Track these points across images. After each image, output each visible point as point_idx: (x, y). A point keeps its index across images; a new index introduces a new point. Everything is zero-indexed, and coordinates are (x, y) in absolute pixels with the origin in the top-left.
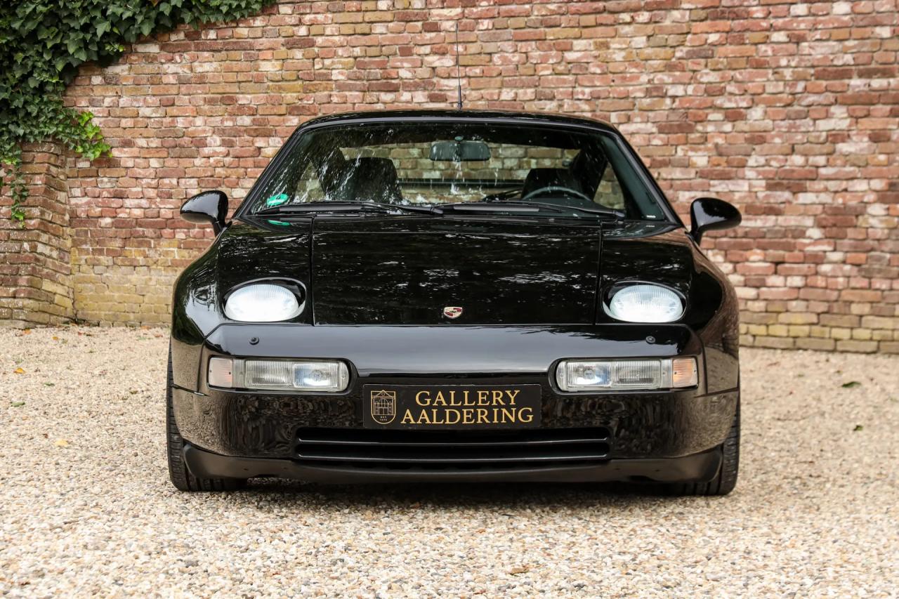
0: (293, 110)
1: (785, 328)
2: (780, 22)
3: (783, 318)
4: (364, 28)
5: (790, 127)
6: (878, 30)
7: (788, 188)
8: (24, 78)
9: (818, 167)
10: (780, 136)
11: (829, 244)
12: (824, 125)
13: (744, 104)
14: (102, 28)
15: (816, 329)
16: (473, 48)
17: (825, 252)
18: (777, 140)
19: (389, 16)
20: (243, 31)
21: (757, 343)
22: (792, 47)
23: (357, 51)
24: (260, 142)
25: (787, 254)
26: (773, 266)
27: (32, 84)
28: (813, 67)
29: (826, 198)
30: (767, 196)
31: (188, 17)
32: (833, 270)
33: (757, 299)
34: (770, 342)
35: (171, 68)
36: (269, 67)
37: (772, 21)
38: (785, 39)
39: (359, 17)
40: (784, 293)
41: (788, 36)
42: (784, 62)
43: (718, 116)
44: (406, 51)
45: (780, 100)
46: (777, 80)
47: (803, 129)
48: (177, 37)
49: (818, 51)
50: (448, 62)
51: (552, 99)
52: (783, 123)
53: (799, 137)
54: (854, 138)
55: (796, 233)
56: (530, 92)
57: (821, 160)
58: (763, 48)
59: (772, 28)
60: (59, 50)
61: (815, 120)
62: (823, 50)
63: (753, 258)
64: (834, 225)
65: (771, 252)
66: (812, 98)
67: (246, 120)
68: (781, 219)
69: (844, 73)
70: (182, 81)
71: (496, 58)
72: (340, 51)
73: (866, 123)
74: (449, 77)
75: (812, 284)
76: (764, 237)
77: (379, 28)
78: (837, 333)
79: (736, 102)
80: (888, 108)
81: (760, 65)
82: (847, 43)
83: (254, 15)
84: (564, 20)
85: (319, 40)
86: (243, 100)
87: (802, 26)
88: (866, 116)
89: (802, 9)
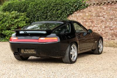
0: (90, 19)
4: (96, 9)
8: (63, 16)
14: (70, 10)
16: (108, 12)
19: (99, 8)
20: (84, 10)
23: (96, 12)
24: (86, 23)
27: (64, 17)
31: (79, 9)
35: (78, 15)
36: (87, 14)
39: (96, 8)
44: (101, 12)
48: (78, 11)
50: (105, 13)
56: (114, 17)
60: (66, 13)
67: (85, 21)
70: (79, 16)
71: (110, 13)
72: (94, 12)
74: (105, 15)
77: (98, 9)
83: (85, 8)
85: (92, 11)
86: (85, 18)
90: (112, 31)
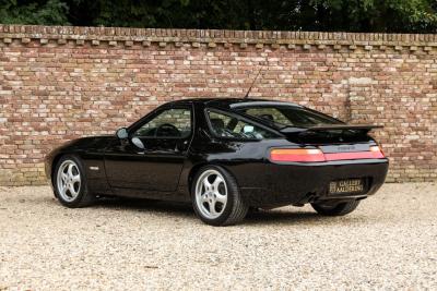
2: (163, 66)
6: (200, 71)
13: (148, 95)
16: (26, 69)
22: (167, 75)
28: (174, 83)
37: (159, 66)
38: (164, 72)
41: (166, 71)
42: (164, 80)
43: (137, 99)
46: (160, 87)
49: (178, 78)
50: (13, 74)
51: (64, 90)
56: (53, 88)
58: (156, 75)
59: (160, 68)
62: (180, 77)
69: (187, 85)
71: (37, 73)
81: (154, 81)
82: (188, 75)
84: (70, 60)
87: (171, 68)
89: (171, 62)
90: (45, 133)
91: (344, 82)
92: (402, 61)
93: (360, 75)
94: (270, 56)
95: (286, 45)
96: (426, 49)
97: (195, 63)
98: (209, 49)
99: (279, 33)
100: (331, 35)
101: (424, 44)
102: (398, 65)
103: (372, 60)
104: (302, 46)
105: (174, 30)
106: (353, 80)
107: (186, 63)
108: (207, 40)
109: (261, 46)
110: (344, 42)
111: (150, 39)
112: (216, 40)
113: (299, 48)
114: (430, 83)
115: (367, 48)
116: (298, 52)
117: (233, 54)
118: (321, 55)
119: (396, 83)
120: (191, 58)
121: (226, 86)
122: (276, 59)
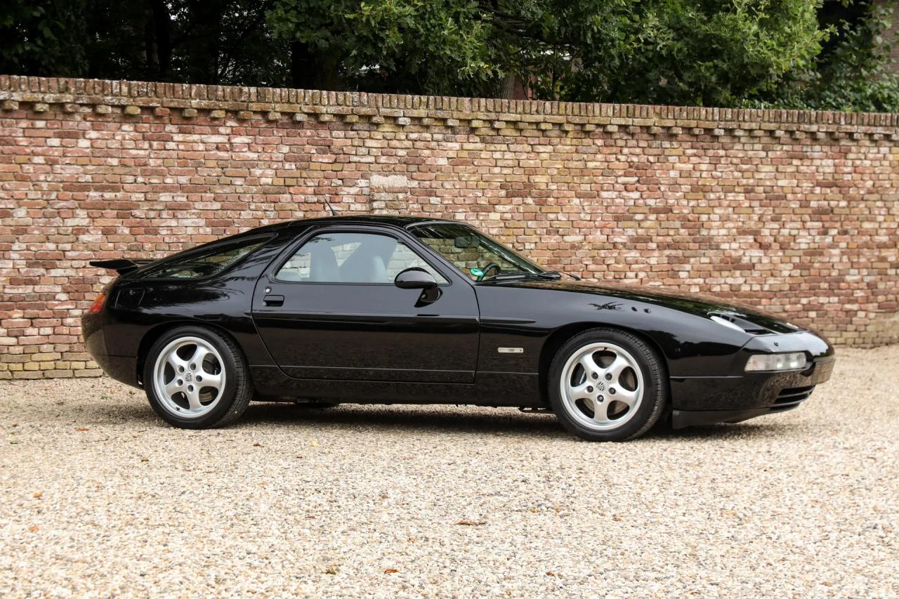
1: (38, 364)
2: (39, 149)
3: (35, 357)
5: (46, 223)
6: (109, 160)
7: (44, 266)
9: (64, 251)
10: (37, 229)
11: (72, 304)
12: (70, 222)
13: (12, 206)
15: (60, 364)
17: (68, 309)
18: (36, 232)
21: (15, 376)
22: (48, 168)
25: (40, 312)
26: (29, 321)
28: (61, 182)
29: (70, 272)
30: (27, 271)
32: (75, 321)
33: (18, 344)
34: (25, 375)
37: (33, 148)
38: (43, 162)
40: (38, 340)
41: (45, 160)
42: (42, 178)
45: (39, 204)
46: (35, 190)
47: (56, 225)
49: (68, 172)
52: (40, 220)
53: (53, 230)
54: (92, 232)
55: (48, 297)
57: (68, 246)
58: (26, 167)
59: (33, 153)
61: (63, 219)
62: (71, 171)
63: (15, 316)
64: (77, 291)
65: (29, 311)
66: (62, 204)
68: (37, 288)
69: (85, 187)
73: (100, 222)
75: (59, 332)
76: (24, 300)
78: (75, 365)
79: (5, 204)
80: (116, 212)
81: (23, 179)
82: (88, 167)
87: (56, 154)
88: (100, 217)
89: (55, 142)
91: (362, 183)
92: (456, 146)
93: (387, 171)
94: (235, 133)
95: (264, 113)
96: (497, 125)
97: (99, 144)
98: (127, 117)
99: (253, 90)
100: (341, 97)
101: (493, 116)
102: (451, 154)
103: (408, 144)
104: (291, 115)
105: (62, 80)
106: (377, 180)
107: (84, 143)
108: (124, 101)
109: (221, 114)
110: (364, 111)
111: (17, 97)
112: (141, 101)
113: (285, 119)
114: (502, 187)
115: (401, 121)
116: (283, 126)
117: (169, 128)
118: (324, 133)
119: (447, 185)
120: (93, 134)
121: (156, 190)
122: (245, 139)
